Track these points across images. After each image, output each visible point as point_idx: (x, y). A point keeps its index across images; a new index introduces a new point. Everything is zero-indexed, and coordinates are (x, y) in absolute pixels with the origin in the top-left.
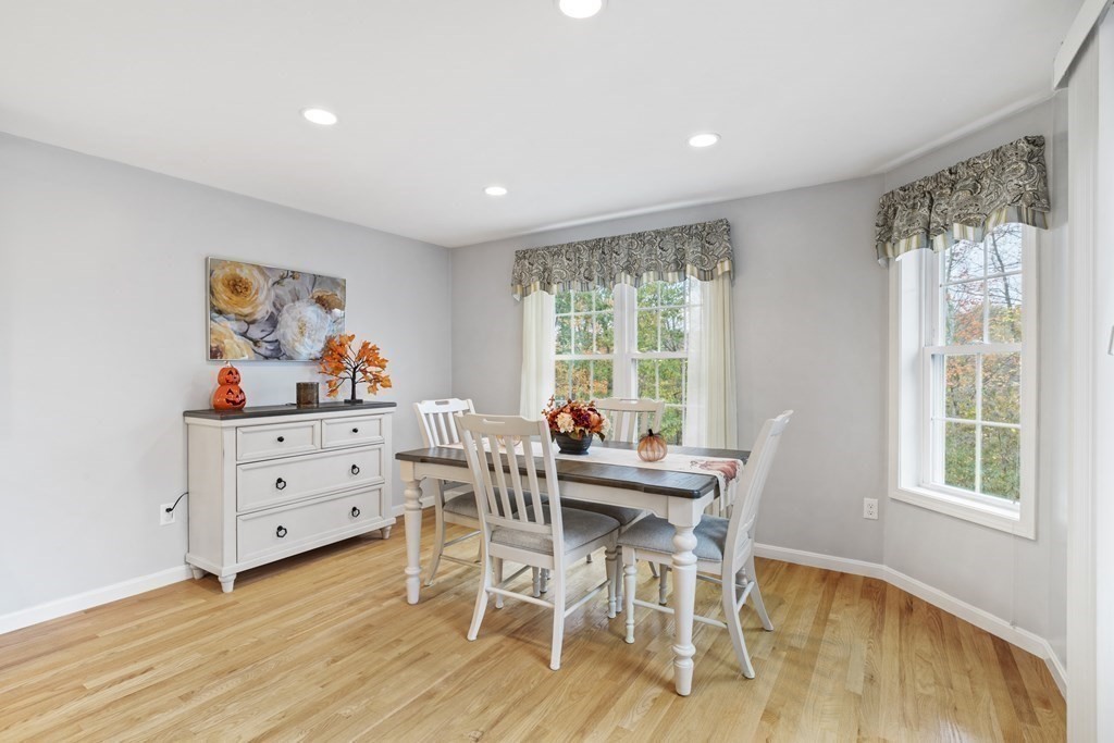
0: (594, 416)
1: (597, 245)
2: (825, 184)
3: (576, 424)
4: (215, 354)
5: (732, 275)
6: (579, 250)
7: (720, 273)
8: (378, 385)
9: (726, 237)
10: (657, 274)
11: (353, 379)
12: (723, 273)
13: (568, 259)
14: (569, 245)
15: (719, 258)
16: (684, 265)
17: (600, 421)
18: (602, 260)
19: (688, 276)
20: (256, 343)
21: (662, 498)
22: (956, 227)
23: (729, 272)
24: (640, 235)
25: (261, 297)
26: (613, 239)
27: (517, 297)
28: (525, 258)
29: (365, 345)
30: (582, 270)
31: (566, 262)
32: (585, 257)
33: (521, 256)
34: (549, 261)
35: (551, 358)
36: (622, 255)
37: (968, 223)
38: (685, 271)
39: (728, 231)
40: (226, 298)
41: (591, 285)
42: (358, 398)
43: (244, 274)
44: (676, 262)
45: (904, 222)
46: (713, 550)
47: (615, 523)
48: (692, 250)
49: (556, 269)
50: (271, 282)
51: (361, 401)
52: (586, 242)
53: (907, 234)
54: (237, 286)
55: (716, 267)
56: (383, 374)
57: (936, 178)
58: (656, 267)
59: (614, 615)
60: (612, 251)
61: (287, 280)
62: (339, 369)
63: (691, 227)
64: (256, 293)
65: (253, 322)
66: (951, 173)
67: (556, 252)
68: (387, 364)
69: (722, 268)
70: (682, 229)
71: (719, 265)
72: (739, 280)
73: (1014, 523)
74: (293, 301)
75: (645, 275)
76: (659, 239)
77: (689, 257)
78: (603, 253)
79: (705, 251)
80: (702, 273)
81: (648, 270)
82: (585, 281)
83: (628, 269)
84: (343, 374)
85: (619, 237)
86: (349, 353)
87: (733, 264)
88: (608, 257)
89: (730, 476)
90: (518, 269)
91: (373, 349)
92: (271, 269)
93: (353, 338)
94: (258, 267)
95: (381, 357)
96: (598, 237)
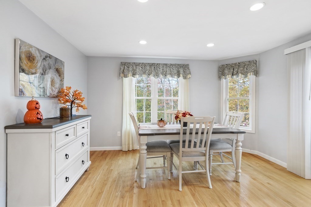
1: (151, 65)
2: (208, 60)
4: (20, 93)
6: (146, 66)
7: (188, 77)
8: (80, 108)
10: (171, 76)
11: (71, 105)
13: (142, 68)
14: (142, 63)
15: (188, 74)
16: (179, 74)
19: (180, 77)
20: (36, 88)
22: (240, 74)
24: (166, 65)
25: (39, 65)
26: (158, 64)
28: (125, 65)
29: (76, 91)
30: (147, 72)
31: (141, 69)
32: (148, 68)
33: (123, 64)
34: (135, 67)
35: (134, 98)
36: (161, 69)
37: (242, 74)
40: (26, 63)
42: (73, 113)
43: (33, 51)
44: (177, 73)
45: (228, 72)
48: (181, 71)
49: (137, 70)
50: (42, 58)
52: (149, 64)
53: (228, 74)
54: (30, 58)
56: (82, 104)
57: (235, 64)
58: (171, 74)
60: (157, 67)
61: (47, 58)
62: (67, 101)
63: (181, 64)
64: (37, 63)
66: (239, 63)
67: (137, 65)
68: (84, 99)
69: (189, 76)
70: (178, 65)
71: (188, 76)
73: (251, 131)
74: (49, 69)
75: (167, 76)
76: (171, 66)
78: (154, 68)
79: (184, 71)
80: (184, 77)
81: (169, 74)
82: (148, 75)
83: (162, 73)
85: (159, 64)
90: (122, 68)
91: (79, 93)
92: (42, 51)
93: (70, 88)
94: (38, 49)
95: (82, 97)
96: (153, 62)
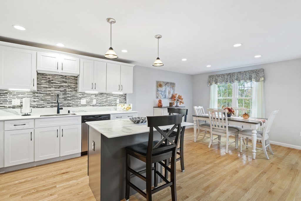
0: (232, 110)
3: (229, 111)
4: (157, 97)
5: (264, 81)
6: (224, 75)
8: (181, 103)
9: (263, 73)
10: (244, 80)
11: (177, 102)
12: (262, 81)
14: (222, 74)
15: (261, 77)
16: (252, 79)
17: (234, 111)
18: (230, 78)
19: (252, 81)
20: (163, 95)
21: (250, 124)
23: (263, 80)
24: (240, 72)
26: (233, 73)
27: (209, 85)
28: (211, 77)
29: (179, 95)
30: (225, 80)
31: (221, 78)
32: (226, 77)
33: (210, 77)
34: (217, 78)
35: (216, 98)
36: (235, 77)
38: (252, 80)
39: (263, 71)
41: (227, 83)
42: (178, 105)
43: (161, 83)
44: (249, 78)
46: (260, 136)
47: (237, 130)
48: (254, 75)
49: (219, 79)
50: (165, 84)
51: (178, 106)
52: (226, 74)
54: (160, 85)
55: (260, 79)
56: (182, 101)
58: (244, 79)
59: (236, 148)
60: (233, 76)
61: (167, 84)
62: (175, 100)
63: (253, 70)
64: (163, 87)
65: (162, 92)
67: (218, 76)
69: (262, 79)
70: (251, 71)
71: (261, 79)
72: (266, 82)
75: (241, 81)
76: (245, 73)
77: (253, 77)
79: (257, 75)
80: (256, 80)
81: (242, 80)
82: (226, 82)
83: (237, 80)
84: (175, 101)
85: (235, 73)
86: (176, 97)
87: (264, 78)
88: (232, 77)
89: (264, 122)
90: (209, 79)
91: (181, 96)
92: (165, 82)
93: (177, 94)
94: (163, 82)
95: (182, 98)
96: (229, 73)
